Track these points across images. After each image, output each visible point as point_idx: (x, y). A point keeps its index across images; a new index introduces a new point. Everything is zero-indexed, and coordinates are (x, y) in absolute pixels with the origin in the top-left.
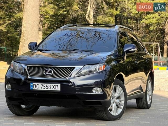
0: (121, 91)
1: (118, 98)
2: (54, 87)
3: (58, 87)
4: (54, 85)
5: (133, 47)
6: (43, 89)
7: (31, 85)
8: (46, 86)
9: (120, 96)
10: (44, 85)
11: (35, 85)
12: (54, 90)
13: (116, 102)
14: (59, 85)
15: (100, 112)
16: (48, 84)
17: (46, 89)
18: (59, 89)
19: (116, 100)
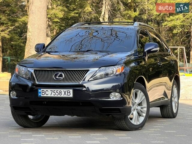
0: (143, 96)
1: (140, 104)
2: (65, 93)
3: (70, 93)
4: (65, 90)
5: (155, 46)
6: (52, 96)
7: (40, 91)
8: (56, 92)
9: (141, 102)
10: (54, 91)
11: (43, 91)
12: (65, 96)
13: (137, 109)
14: (71, 91)
15: (120, 121)
16: (59, 90)
17: (56, 96)
18: (71, 96)
19: (138, 107)
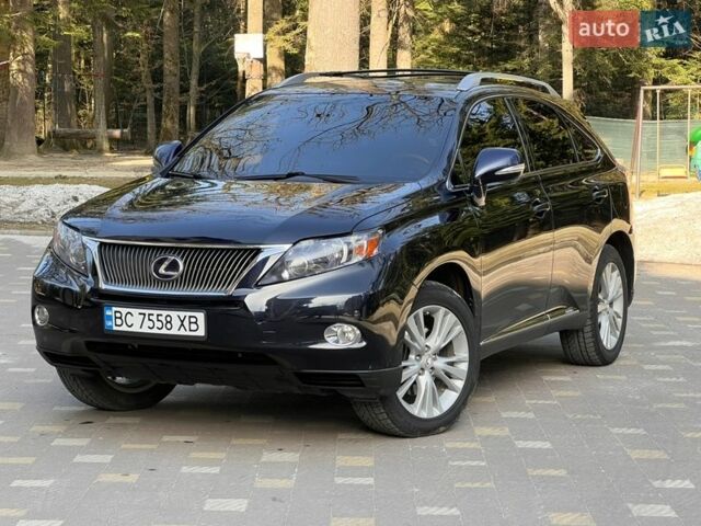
0: (455, 325)
1: (445, 351)
2: (182, 322)
3: (196, 323)
4: (182, 314)
5: (512, 160)
6: (145, 330)
7: (108, 313)
8: (155, 320)
9: (451, 343)
10: (150, 315)
11: (118, 315)
12: (182, 332)
13: (432, 368)
14: (201, 316)
15: (369, 407)
16: (165, 313)
17: (155, 331)
18: (201, 332)
19: (435, 359)
